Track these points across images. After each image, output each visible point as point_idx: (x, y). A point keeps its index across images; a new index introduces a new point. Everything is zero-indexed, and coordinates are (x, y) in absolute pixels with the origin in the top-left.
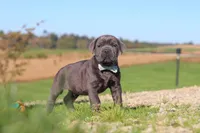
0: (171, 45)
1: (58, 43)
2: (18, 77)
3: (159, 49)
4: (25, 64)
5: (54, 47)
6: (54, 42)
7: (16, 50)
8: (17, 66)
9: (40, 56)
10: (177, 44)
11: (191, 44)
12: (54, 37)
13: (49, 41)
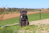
0: (38, 9)
1: (11, 10)
2: (2, 19)
3: (35, 10)
4: (4, 16)
5: (10, 11)
7: (1, 12)
8: (2, 16)
9: (7, 14)
10: (40, 9)
11: (43, 9)
13: (9, 10)
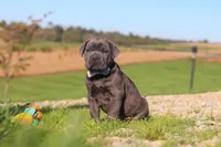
0: (185, 42)
1: (63, 36)
2: (21, 72)
4: (30, 58)
5: (59, 40)
6: (59, 35)
8: (21, 60)
9: (44, 50)
10: (191, 42)
11: (206, 42)
12: (59, 30)
13: (54, 33)
